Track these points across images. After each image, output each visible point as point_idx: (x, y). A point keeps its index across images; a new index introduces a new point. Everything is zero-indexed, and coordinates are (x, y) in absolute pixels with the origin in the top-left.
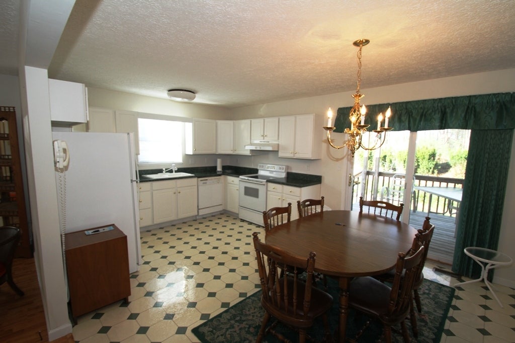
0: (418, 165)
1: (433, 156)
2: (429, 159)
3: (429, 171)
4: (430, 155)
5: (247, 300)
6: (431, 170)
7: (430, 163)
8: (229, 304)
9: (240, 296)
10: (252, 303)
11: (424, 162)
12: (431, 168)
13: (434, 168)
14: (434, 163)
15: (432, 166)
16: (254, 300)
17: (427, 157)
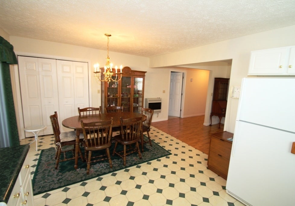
5: (148, 160)
8: (157, 161)
9: (151, 163)
10: (146, 159)
16: (145, 159)
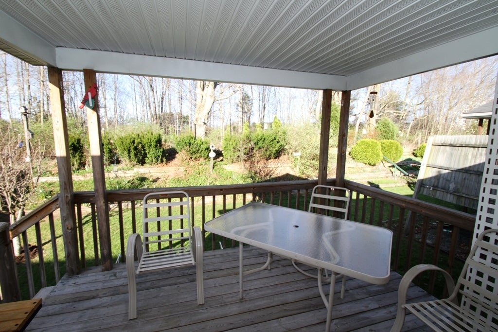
0: (145, 154)
1: (159, 142)
2: (156, 146)
3: (158, 160)
4: (156, 142)
6: (159, 159)
7: (157, 151)
11: (151, 150)
12: (159, 156)
13: (162, 157)
14: (162, 150)
15: (160, 154)
17: (153, 144)
